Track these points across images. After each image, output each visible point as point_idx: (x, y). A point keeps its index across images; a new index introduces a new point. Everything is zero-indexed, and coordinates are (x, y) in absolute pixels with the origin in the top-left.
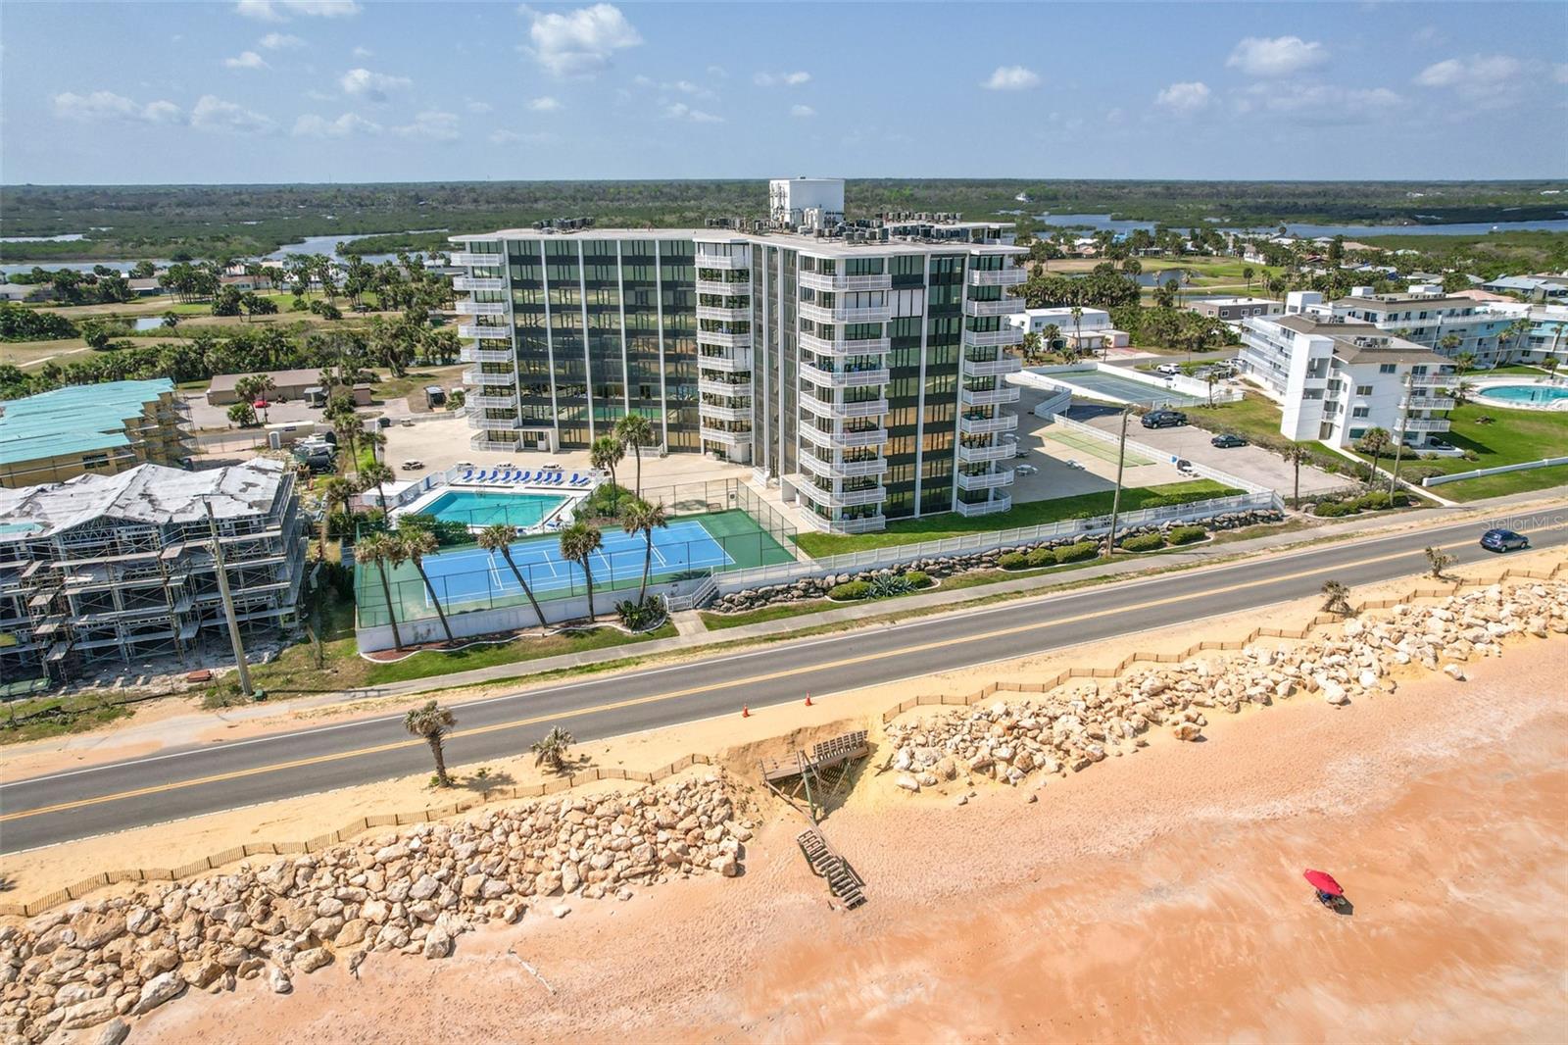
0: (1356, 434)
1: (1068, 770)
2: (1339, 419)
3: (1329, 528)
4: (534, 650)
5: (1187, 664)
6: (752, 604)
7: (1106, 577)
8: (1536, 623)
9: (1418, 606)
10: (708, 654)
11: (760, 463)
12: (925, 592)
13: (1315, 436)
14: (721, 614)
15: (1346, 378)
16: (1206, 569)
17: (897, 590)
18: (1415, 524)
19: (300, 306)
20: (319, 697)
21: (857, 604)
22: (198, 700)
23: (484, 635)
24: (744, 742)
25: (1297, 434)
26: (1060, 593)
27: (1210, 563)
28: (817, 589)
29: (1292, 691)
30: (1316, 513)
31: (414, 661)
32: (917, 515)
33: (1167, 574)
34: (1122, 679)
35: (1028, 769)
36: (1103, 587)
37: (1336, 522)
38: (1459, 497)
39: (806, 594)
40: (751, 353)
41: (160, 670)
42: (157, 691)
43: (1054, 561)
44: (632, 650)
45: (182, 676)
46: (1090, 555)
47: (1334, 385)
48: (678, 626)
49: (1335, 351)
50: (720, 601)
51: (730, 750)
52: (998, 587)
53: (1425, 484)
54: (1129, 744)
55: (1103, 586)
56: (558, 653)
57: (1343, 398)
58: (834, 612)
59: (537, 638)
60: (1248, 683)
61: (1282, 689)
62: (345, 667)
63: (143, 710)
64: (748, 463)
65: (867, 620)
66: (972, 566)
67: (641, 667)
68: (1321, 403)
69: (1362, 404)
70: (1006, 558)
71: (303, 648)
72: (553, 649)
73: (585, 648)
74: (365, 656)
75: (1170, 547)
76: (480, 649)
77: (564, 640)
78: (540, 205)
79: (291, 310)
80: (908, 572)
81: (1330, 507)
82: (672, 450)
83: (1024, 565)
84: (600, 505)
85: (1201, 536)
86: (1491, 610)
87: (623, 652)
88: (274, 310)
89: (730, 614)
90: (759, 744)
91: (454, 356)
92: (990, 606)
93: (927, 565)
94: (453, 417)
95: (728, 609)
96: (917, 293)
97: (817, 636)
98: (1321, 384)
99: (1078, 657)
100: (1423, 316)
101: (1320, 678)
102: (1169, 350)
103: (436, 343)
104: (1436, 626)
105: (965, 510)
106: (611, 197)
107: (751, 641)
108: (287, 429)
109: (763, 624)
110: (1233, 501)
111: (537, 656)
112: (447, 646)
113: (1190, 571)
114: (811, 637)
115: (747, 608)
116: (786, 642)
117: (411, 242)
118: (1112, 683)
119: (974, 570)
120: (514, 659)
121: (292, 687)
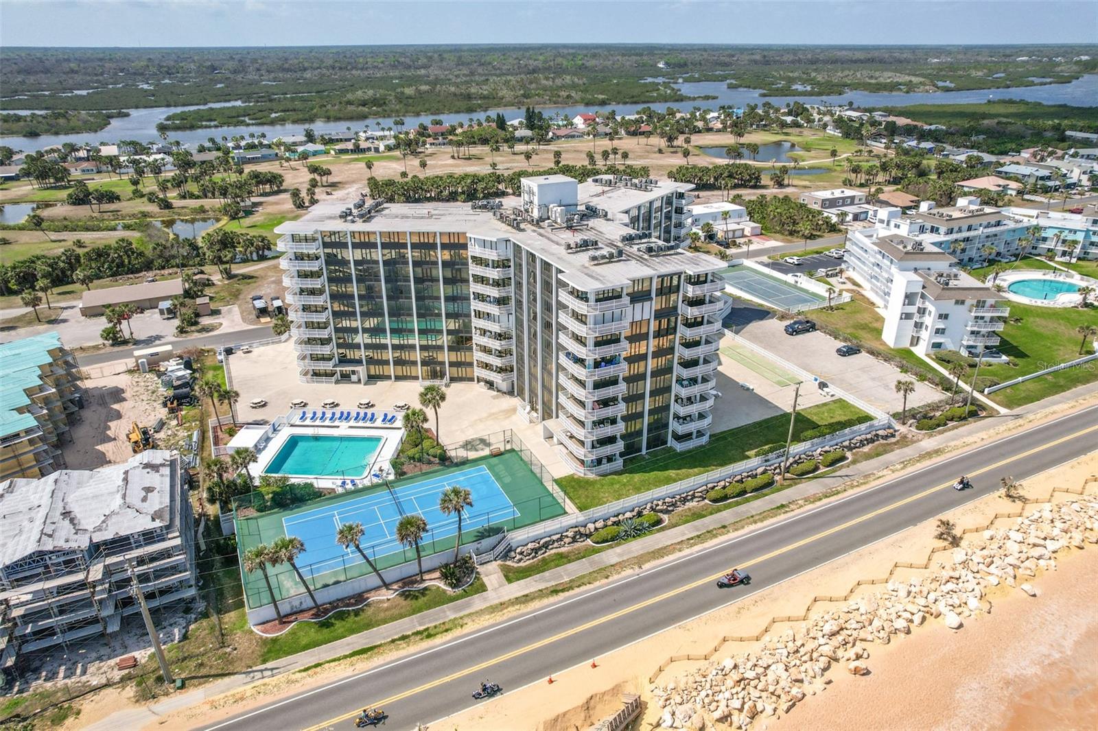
0: (937, 345)
1: (780, 712)
2: (925, 335)
3: (929, 443)
4: (382, 615)
5: (852, 604)
6: (536, 553)
7: (783, 506)
8: (1077, 536)
9: (1001, 528)
10: (512, 611)
11: (521, 394)
12: (658, 531)
13: (906, 344)
14: (516, 565)
15: (930, 307)
16: (851, 493)
17: (638, 532)
18: (983, 435)
19: (138, 194)
20: (227, 680)
21: (611, 547)
22: (130, 690)
23: (342, 600)
24: (553, 715)
25: (895, 343)
26: (753, 527)
27: (852, 487)
28: (581, 535)
29: (924, 619)
30: (917, 428)
31: (293, 633)
32: (644, 452)
33: (825, 501)
34: (810, 623)
35: (754, 715)
36: (781, 519)
37: (931, 436)
38: (1009, 404)
39: (574, 540)
40: (513, 318)
41: (94, 655)
42: (95, 682)
43: (744, 492)
44: (457, 610)
45: (112, 662)
46: (770, 484)
47: (922, 311)
48: (485, 579)
49: (924, 287)
50: (513, 554)
51: (545, 723)
52: (710, 522)
53: (986, 392)
54: (819, 683)
55: (783, 517)
56: (401, 616)
57: (928, 320)
58: (596, 557)
59: (382, 601)
60: (893, 617)
61: (917, 619)
62: (241, 644)
63: (87, 705)
64: (511, 393)
65: (620, 566)
66: (688, 501)
67: (466, 630)
68: (911, 323)
69: (941, 326)
70: (712, 494)
71: (205, 623)
72: (395, 612)
73: (420, 610)
74: (255, 629)
75: (823, 470)
76: (341, 616)
77: (402, 602)
78: (308, 75)
79: (131, 199)
80: (645, 512)
81: (926, 420)
82: (453, 380)
83: (725, 498)
84: (412, 452)
85: (843, 458)
86: (1046, 529)
87: (448, 613)
88: (118, 198)
89: (522, 564)
90: (564, 714)
91: (266, 252)
92: (706, 545)
93: (657, 505)
94: (280, 342)
95: (520, 560)
96: (647, 304)
97: (589, 587)
98: (913, 309)
99: (776, 600)
100: (970, 228)
101: (941, 606)
102: (789, 238)
103: (252, 245)
104: (1012, 547)
105: (679, 447)
106: (360, 66)
107: (541, 594)
108: (152, 355)
109: (547, 574)
110: (863, 427)
111: (385, 621)
112: (316, 615)
113: (840, 496)
114: (583, 588)
115: (533, 558)
116: (566, 594)
117: (214, 117)
118: (803, 626)
119: (689, 505)
120: (369, 626)
121: (204, 671)
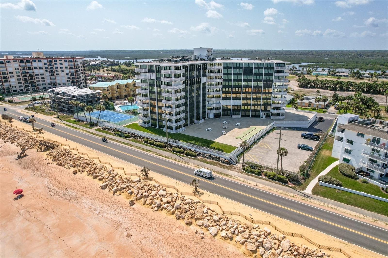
0: (347, 161)
17: (121, 136)
23: (82, 121)
43: (153, 145)
46: (160, 146)
49: (349, 123)
62: (68, 118)
70: (146, 139)
73: (82, 126)
75: (183, 154)
83: (147, 142)
87: (82, 128)
93: (133, 134)
96: (154, 74)
98: (343, 135)
119: (141, 140)
120: (76, 124)
121: (61, 119)
